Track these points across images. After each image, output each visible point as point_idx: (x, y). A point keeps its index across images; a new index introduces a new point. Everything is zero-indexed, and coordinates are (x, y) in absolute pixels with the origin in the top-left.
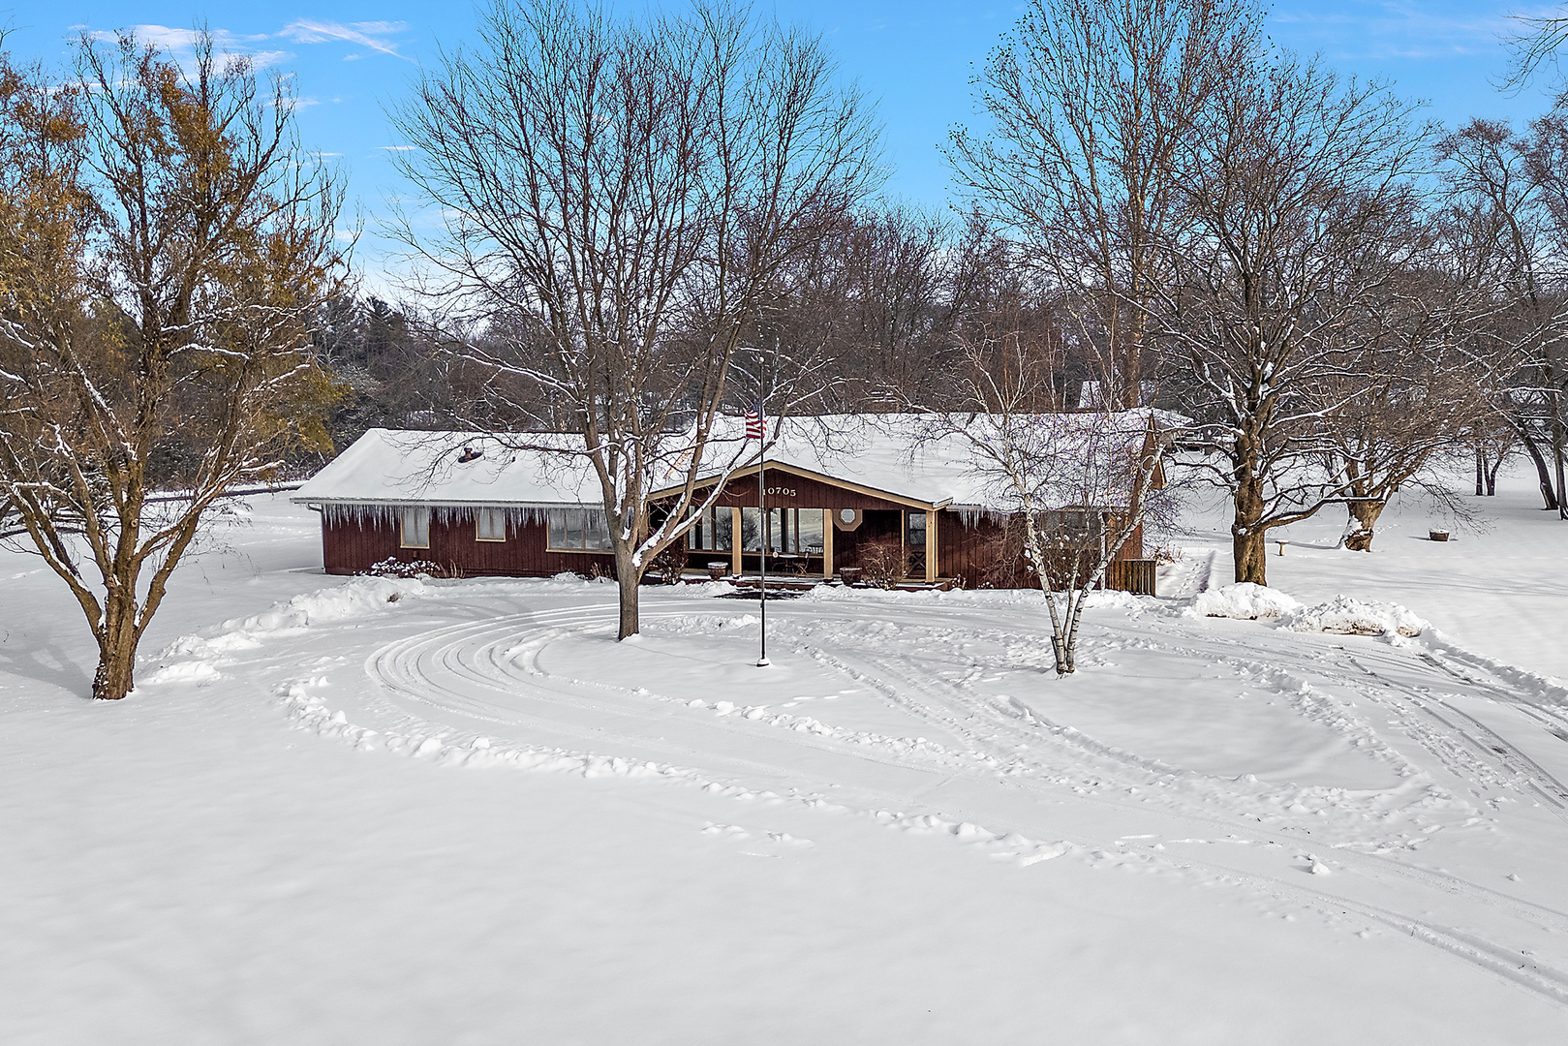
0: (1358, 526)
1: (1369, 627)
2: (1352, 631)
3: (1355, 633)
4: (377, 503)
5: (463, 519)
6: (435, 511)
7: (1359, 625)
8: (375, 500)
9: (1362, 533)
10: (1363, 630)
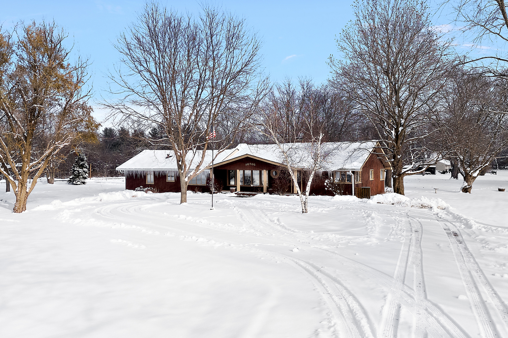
0: (466, 184)
1: (427, 206)
2: (421, 207)
3: (422, 208)
4: (139, 170)
5: (162, 174)
6: (154, 172)
7: (423, 205)
8: (138, 169)
9: (467, 187)
10: (425, 207)
